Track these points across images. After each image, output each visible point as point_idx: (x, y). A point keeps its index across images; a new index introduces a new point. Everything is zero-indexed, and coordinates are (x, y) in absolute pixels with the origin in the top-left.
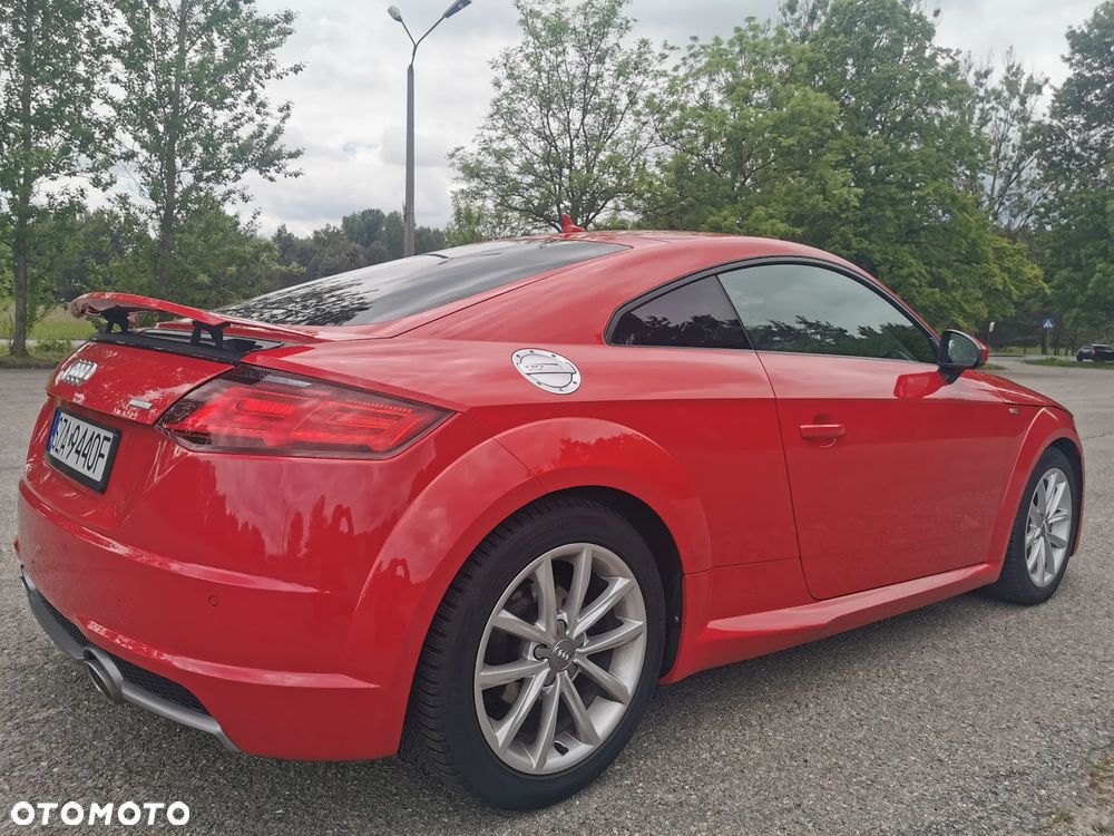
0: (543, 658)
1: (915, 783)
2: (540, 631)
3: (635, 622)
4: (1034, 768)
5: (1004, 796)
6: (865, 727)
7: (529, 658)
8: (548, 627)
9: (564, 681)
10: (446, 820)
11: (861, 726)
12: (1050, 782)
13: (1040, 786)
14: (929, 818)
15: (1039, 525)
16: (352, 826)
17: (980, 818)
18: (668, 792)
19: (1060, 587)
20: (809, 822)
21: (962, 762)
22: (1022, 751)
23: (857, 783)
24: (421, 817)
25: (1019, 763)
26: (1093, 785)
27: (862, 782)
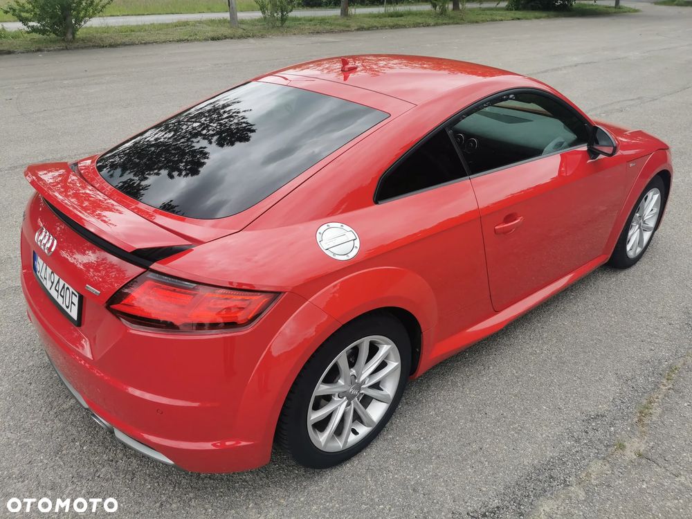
0: (343, 397)
1: (544, 427)
2: (342, 386)
3: (394, 364)
4: (610, 411)
5: (591, 434)
6: (520, 383)
7: (335, 399)
8: (345, 382)
9: (355, 403)
10: (297, 472)
11: (518, 382)
12: (617, 422)
13: (612, 425)
14: (549, 454)
15: (637, 223)
16: (248, 479)
17: (577, 452)
18: (412, 443)
19: (648, 250)
20: (486, 461)
21: (572, 409)
22: (605, 398)
23: (513, 429)
24: (284, 471)
25: (603, 408)
26: (640, 420)
27: (516, 428)
